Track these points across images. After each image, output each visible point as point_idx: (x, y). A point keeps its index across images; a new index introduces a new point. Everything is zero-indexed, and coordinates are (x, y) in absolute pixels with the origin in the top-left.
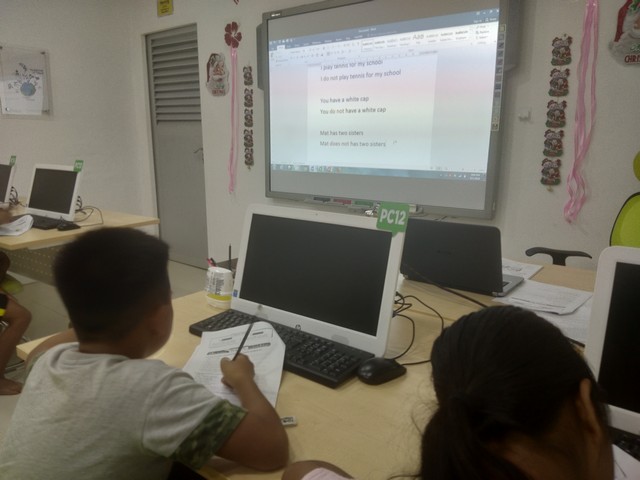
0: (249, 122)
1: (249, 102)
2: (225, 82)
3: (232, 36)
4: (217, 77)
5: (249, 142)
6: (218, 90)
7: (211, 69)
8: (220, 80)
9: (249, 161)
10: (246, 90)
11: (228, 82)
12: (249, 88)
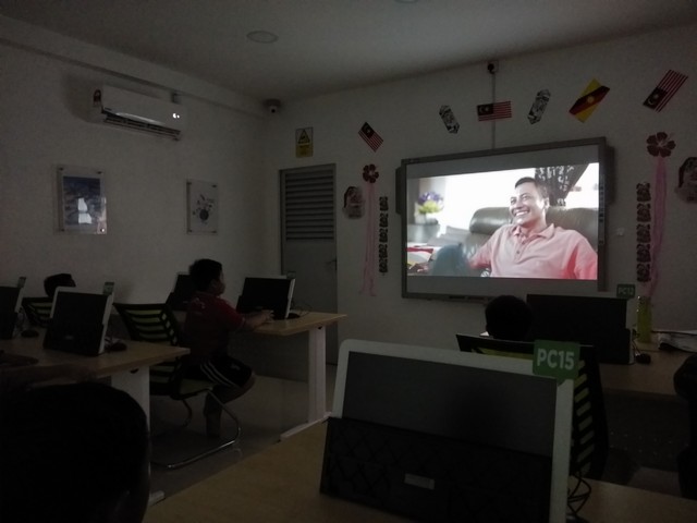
0: (384, 238)
1: (384, 222)
2: (361, 209)
3: (370, 174)
4: (353, 205)
5: (383, 253)
6: (355, 213)
7: (348, 198)
8: (357, 207)
9: (383, 269)
10: (382, 214)
11: (365, 208)
12: (385, 213)
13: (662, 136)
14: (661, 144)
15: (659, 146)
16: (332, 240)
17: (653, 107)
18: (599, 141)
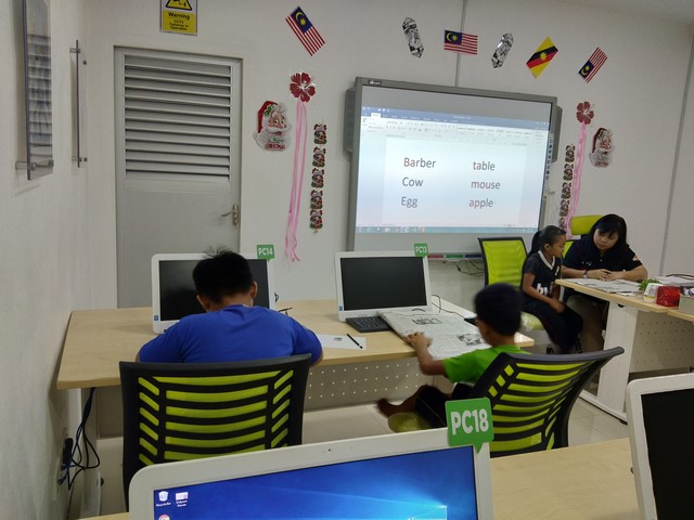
0: (318, 181)
1: (319, 160)
2: (285, 137)
3: (301, 87)
4: (274, 129)
5: (317, 203)
6: (275, 145)
7: (265, 119)
8: (279, 133)
9: (316, 223)
10: (316, 148)
11: (290, 136)
12: (321, 147)
13: (587, 105)
14: (585, 113)
16: (226, 178)
17: (585, 77)
18: (552, 101)
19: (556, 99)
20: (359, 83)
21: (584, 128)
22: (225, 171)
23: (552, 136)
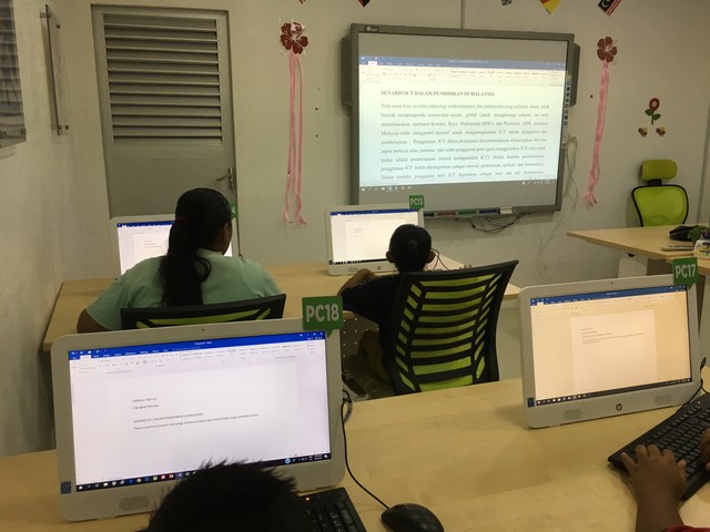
3: (293, 41)
13: (609, 40)
14: (607, 50)
15: (606, 51)
16: (218, 141)
17: (605, 9)
18: (569, 38)
19: (573, 35)
20: (355, 30)
21: (606, 66)
22: (217, 133)
23: (570, 77)
